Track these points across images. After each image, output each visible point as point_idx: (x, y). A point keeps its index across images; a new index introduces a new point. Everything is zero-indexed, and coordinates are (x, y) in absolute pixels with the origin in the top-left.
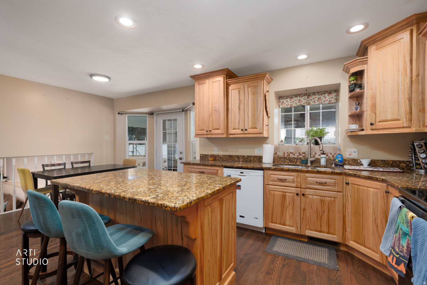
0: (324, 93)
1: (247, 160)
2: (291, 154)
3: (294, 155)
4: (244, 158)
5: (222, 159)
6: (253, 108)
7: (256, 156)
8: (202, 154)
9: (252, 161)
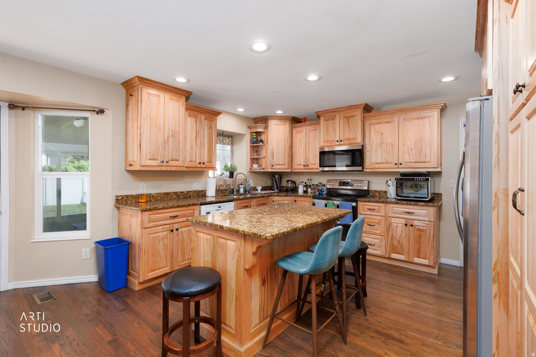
0: (225, 137)
1: (186, 196)
2: (221, 187)
3: (223, 187)
4: (183, 194)
5: (155, 198)
6: (209, 142)
7: (196, 191)
8: (121, 196)
9: (191, 197)
